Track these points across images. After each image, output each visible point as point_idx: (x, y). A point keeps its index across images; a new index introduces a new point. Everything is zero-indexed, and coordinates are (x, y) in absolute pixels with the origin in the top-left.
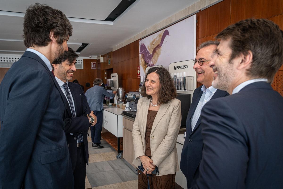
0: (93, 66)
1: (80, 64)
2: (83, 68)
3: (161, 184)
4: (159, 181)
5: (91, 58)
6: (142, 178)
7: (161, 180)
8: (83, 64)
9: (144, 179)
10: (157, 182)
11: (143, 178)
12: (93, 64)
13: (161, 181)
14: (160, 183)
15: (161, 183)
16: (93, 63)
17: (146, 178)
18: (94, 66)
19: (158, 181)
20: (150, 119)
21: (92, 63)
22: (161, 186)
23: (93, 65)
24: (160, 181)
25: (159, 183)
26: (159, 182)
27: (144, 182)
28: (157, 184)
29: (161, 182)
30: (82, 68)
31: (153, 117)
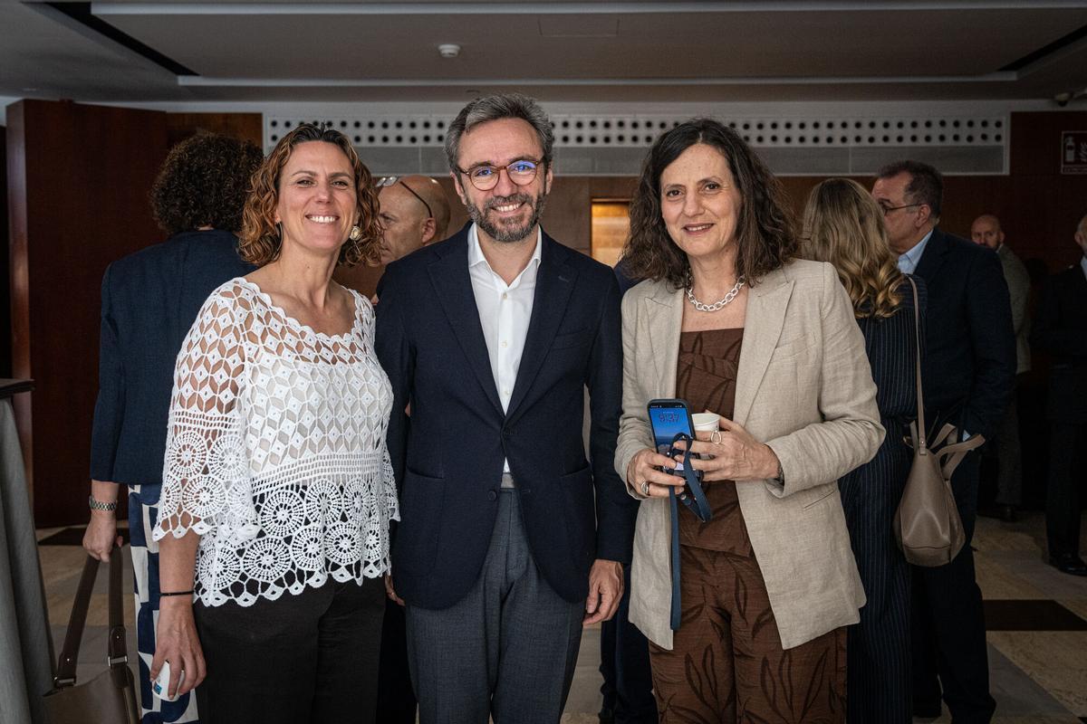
0: (1070, 156)
1: (992, 142)
2: (1006, 171)
3: (787, 684)
4: (780, 669)
5: (1068, 108)
6: (688, 669)
7: (790, 661)
8: (1005, 142)
9: (694, 677)
10: (768, 678)
11: (693, 671)
12: (1070, 142)
13: (789, 666)
14: (785, 679)
15: (789, 677)
16: (1070, 139)
17: (705, 670)
18: (1077, 155)
19: (775, 672)
20: (710, 369)
21: (1066, 136)
22: (789, 693)
23: (1070, 148)
24: (785, 672)
25: (777, 679)
26: (780, 675)
27: (696, 692)
28: (770, 689)
29: (789, 673)
30: (1001, 169)
31: (724, 358)
